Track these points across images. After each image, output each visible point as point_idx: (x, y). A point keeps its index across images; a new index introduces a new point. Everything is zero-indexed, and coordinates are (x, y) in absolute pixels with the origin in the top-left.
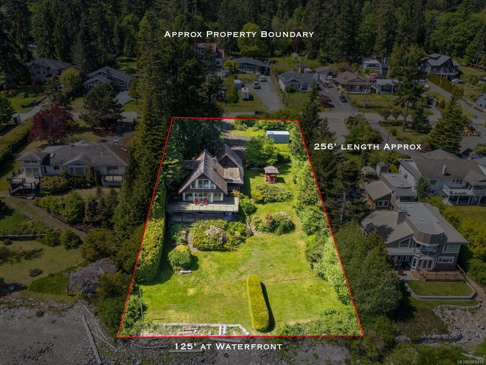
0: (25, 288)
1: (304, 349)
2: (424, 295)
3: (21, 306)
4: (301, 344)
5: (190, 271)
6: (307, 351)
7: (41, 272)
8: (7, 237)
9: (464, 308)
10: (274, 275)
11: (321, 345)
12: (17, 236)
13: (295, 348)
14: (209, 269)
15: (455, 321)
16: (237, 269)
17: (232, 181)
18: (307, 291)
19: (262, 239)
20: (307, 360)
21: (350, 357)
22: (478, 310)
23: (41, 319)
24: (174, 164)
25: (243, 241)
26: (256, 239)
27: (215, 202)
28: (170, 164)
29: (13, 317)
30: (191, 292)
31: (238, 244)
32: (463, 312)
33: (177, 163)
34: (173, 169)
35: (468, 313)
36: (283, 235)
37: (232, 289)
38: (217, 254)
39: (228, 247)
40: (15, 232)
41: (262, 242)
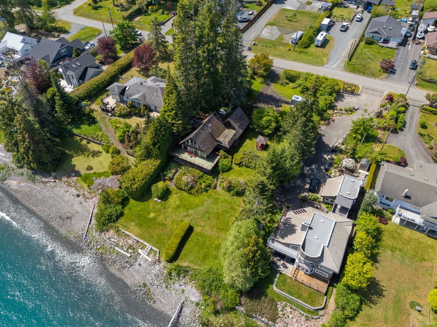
2: (282, 290)
5: (160, 201)
6: (180, 286)
7: (92, 169)
8: (88, 139)
9: (302, 312)
13: (176, 280)
15: (289, 317)
17: (221, 143)
19: (219, 195)
20: (177, 291)
21: (201, 302)
25: (207, 191)
26: (215, 193)
30: (152, 215)
31: (202, 192)
32: (300, 315)
35: (303, 318)
38: (185, 194)
39: (193, 192)
41: (218, 197)
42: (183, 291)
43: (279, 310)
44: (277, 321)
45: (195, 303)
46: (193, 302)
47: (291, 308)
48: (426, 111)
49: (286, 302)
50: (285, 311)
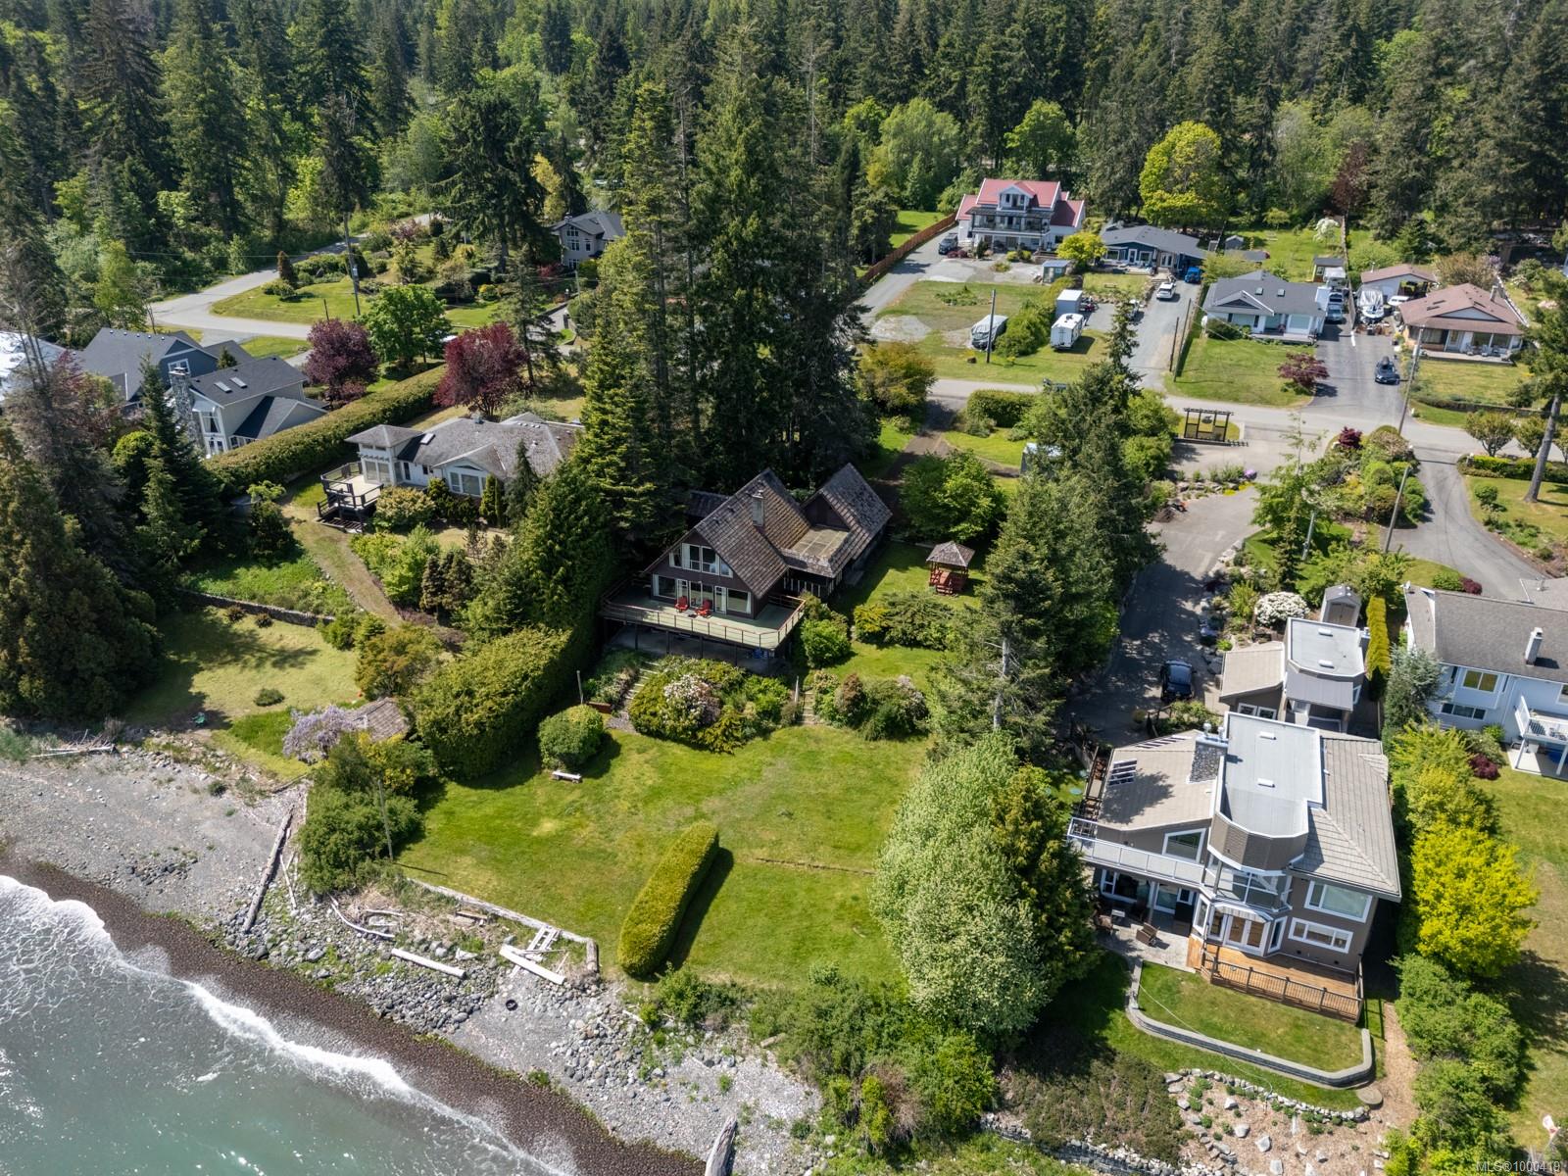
0: (228, 726)
1: (708, 1056)
2: (1169, 1021)
3: (197, 761)
4: (711, 1040)
5: (578, 777)
6: (710, 1063)
7: (280, 699)
8: (266, 610)
9: (1287, 1102)
10: (778, 843)
11: (759, 1061)
12: (283, 610)
13: (686, 1045)
14: (630, 781)
15: (1231, 1133)
16: (698, 801)
17: (803, 564)
18: (832, 906)
19: (817, 741)
20: (697, 1088)
21: (814, 1122)
22: (1344, 1128)
23: (213, 800)
24: (642, 494)
25: (765, 733)
26: (800, 737)
27: (732, 615)
28: (631, 494)
29: (170, 780)
30: (548, 826)
31: (747, 738)
32: (1281, 1116)
33: (648, 493)
34: (636, 508)
35: (1296, 1126)
36: (883, 743)
37: (648, 846)
38: (678, 751)
39: (709, 739)
40: (282, 601)
41: (813, 746)
42: (726, 1085)
43: (1183, 1103)
44: (1186, 1152)
45: (790, 1125)
46: (780, 1124)
47: (1232, 1093)
48: (1482, 471)
49: (1202, 1067)
50: (1207, 1109)
